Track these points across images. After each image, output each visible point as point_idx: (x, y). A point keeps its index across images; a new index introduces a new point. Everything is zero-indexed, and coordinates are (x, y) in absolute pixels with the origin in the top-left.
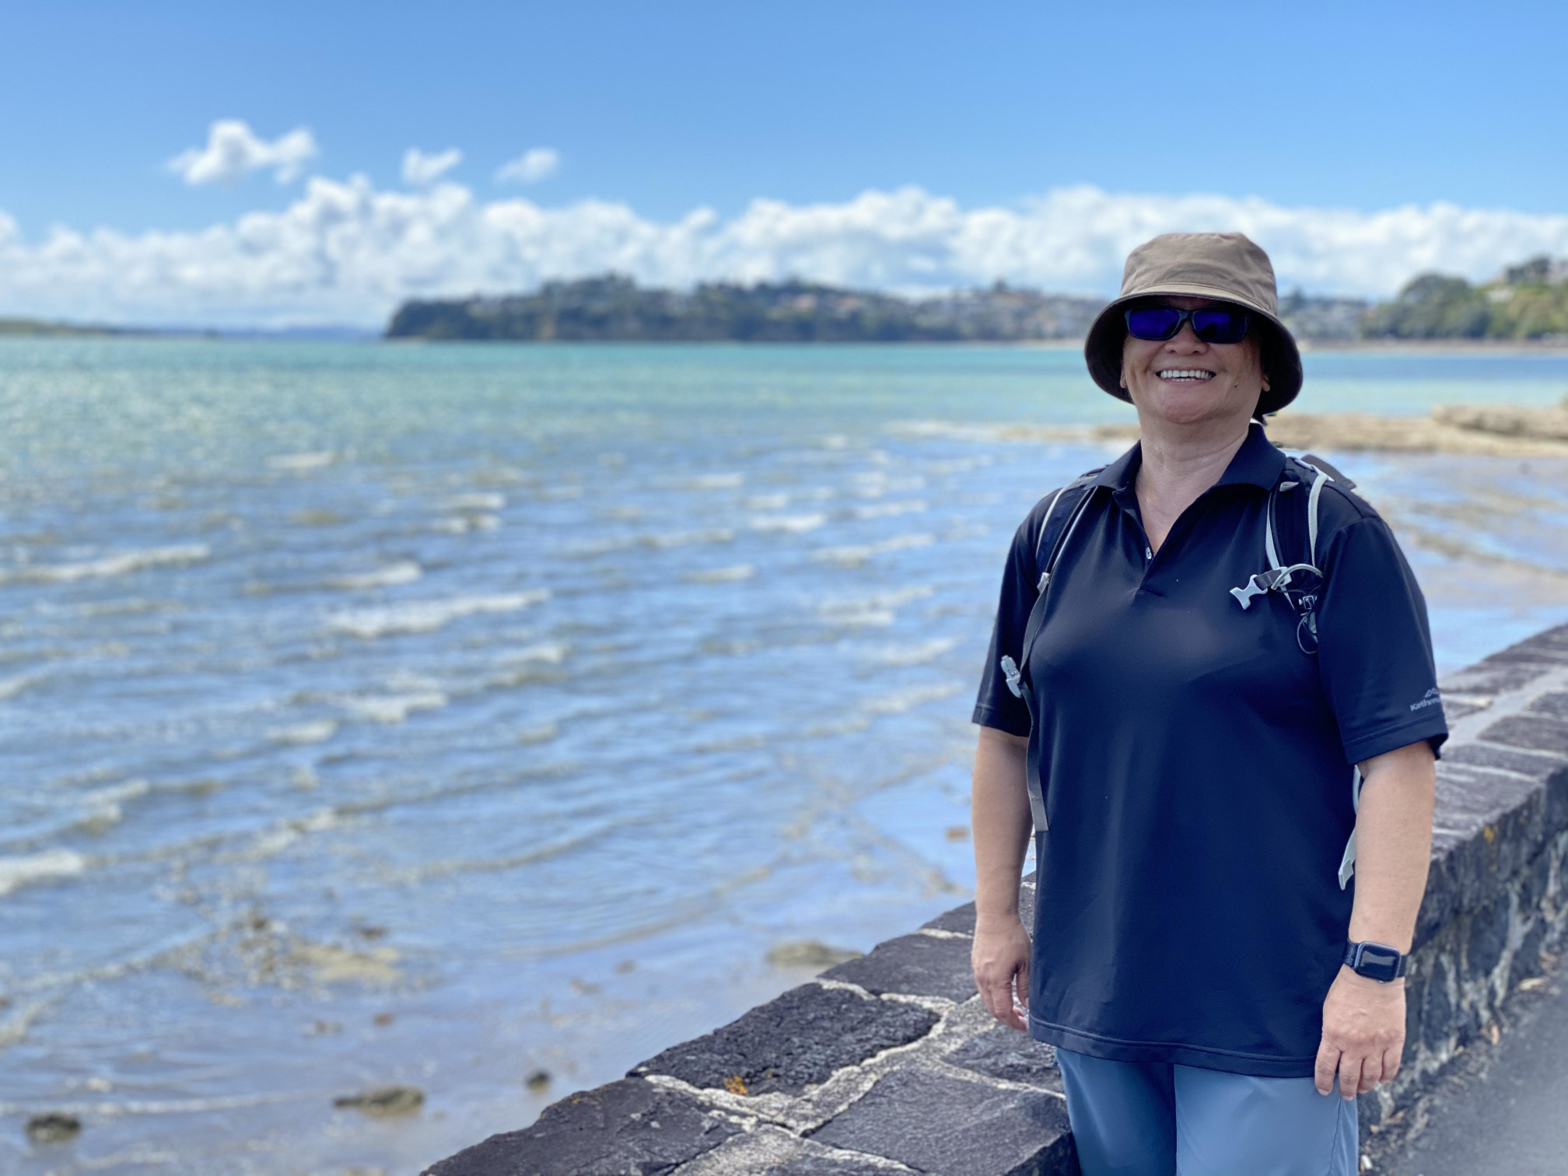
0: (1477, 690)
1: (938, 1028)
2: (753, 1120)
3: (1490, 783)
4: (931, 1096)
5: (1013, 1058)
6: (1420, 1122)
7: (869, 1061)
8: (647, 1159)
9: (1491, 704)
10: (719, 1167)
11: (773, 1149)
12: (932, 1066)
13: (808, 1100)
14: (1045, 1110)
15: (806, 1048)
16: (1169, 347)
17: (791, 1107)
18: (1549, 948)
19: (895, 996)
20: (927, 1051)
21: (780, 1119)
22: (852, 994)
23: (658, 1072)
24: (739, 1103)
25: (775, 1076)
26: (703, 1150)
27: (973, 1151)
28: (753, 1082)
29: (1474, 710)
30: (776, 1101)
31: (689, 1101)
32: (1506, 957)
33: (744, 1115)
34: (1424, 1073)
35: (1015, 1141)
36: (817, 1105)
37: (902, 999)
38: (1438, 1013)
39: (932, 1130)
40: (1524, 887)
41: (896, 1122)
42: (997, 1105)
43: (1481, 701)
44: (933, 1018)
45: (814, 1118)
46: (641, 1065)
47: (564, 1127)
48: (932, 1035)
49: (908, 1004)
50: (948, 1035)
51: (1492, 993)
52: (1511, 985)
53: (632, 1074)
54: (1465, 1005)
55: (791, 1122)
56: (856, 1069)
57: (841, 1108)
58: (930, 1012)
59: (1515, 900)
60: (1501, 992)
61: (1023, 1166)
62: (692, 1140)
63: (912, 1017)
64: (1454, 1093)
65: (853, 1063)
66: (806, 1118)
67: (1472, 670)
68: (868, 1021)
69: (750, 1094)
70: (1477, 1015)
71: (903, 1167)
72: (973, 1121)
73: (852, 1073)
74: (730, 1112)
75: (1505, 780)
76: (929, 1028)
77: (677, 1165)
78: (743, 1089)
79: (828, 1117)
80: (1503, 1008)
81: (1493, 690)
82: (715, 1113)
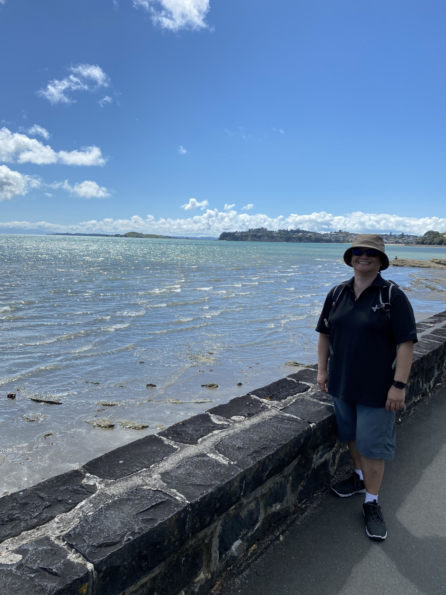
0: (431, 323)
1: (310, 390)
2: (271, 406)
3: (432, 343)
4: (307, 404)
5: (324, 397)
6: (412, 412)
7: (295, 396)
8: (249, 412)
9: (434, 326)
10: (263, 415)
11: (274, 412)
12: (307, 398)
13: (282, 403)
14: (329, 408)
15: (283, 392)
16: (361, 257)
17: (278, 404)
18: (443, 377)
19: (302, 382)
20: (307, 394)
21: (276, 406)
22: (293, 381)
23: (253, 394)
24: (268, 402)
25: (276, 397)
26: (260, 411)
27: (314, 416)
28: (271, 398)
29: (430, 327)
30: (276, 402)
31: (258, 401)
32: (433, 379)
33: (269, 405)
34: (414, 402)
35: (322, 415)
36: (283, 404)
37: (303, 383)
38: (418, 390)
39: (306, 411)
40: (438, 364)
41: (299, 409)
42: (320, 407)
43: (432, 325)
44: (309, 387)
45: (283, 407)
46: (250, 393)
47: (234, 404)
48: (308, 391)
49: (304, 384)
50: (311, 391)
51: (430, 386)
52: (434, 384)
53: (248, 394)
54: (424, 388)
55: (278, 407)
56: (292, 397)
57: (288, 405)
58: (308, 386)
59: (436, 367)
60: (432, 386)
61: (324, 420)
62: (258, 409)
63: (304, 387)
64: (420, 406)
65: (292, 396)
66: (281, 406)
67: (430, 318)
68: (296, 387)
69: (271, 400)
70: (426, 390)
71: (299, 418)
72: (314, 410)
73: (291, 398)
74: (266, 404)
75: (435, 343)
76: (308, 389)
77: (255, 414)
78: (269, 399)
79: (285, 407)
80: (432, 389)
81: (434, 323)
82: (263, 404)
